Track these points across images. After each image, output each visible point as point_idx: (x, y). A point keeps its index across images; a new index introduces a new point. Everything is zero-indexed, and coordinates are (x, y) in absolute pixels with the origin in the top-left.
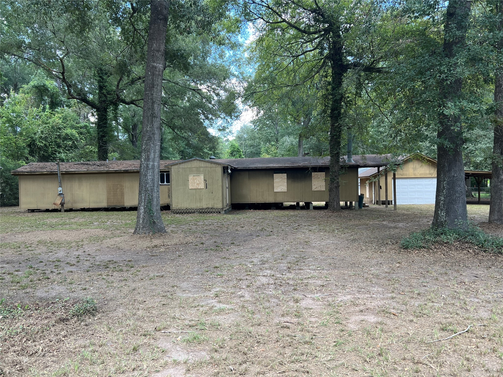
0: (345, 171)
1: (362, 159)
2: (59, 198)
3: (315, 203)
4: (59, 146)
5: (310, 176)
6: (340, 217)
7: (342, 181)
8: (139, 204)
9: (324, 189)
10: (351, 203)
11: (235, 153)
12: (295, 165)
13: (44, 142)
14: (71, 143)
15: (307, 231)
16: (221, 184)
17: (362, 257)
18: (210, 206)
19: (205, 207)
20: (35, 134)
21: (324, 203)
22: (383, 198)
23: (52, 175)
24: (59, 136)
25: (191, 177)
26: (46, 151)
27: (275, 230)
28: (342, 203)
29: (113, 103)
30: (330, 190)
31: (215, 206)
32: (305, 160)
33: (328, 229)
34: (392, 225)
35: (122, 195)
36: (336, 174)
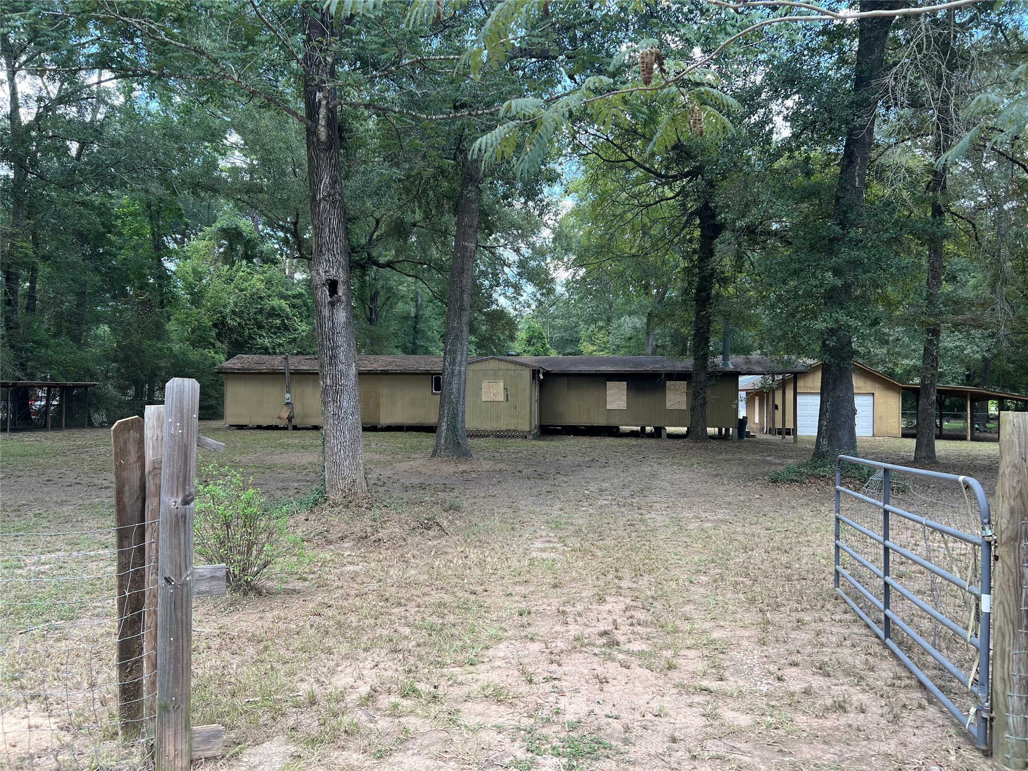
0: (716, 380)
1: (746, 363)
2: (285, 408)
3: (670, 429)
4: (260, 327)
5: (664, 386)
6: (706, 449)
7: (711, 396)
8: (439, 419)
9: (684, 407)
10: (727, 430)
11: (534, 341)
12: (641, 369)
13: (238, 320)
14: (278, 321)
15: (655, 465)
16: (528, 395)
17: (720, 490)
18: (512, 428)
19: (504, 428)
20: (225, 306)
21: (685, 429)
22: (779, 425)
23: (274, 374)
24: (261, 311)
25: (485, 384)
26: (241, 335)
27: (611, 462)
28: (712, 430)
29: (360, 265)
30: (693, 409)
31: (520, 428)
32: (656, 362)
33: (684, 462)
34: (778, 461)
35: (377, 406)
36: (701, 386)
